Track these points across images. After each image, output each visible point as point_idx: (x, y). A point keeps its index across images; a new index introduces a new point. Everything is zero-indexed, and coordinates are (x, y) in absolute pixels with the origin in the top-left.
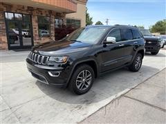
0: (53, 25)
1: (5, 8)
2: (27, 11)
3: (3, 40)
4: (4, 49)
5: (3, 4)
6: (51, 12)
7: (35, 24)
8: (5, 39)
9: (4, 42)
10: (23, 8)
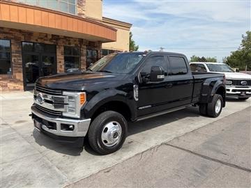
0: (84, 58)
1: (23, 37)
2: (51, 40)
3: (17, 78)
4: (19, 90)
5: (20, 31)
6: (81, 41)
7: (60, 58)
8: (20, 76)
9: (19, 81)
10: (46, 36)
